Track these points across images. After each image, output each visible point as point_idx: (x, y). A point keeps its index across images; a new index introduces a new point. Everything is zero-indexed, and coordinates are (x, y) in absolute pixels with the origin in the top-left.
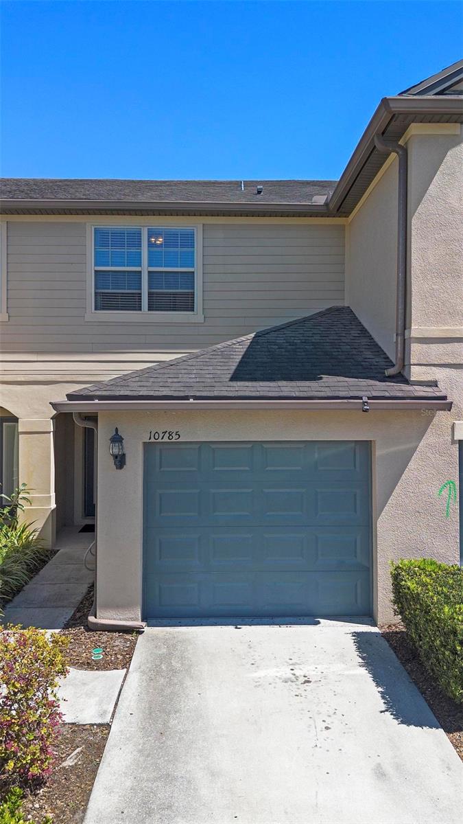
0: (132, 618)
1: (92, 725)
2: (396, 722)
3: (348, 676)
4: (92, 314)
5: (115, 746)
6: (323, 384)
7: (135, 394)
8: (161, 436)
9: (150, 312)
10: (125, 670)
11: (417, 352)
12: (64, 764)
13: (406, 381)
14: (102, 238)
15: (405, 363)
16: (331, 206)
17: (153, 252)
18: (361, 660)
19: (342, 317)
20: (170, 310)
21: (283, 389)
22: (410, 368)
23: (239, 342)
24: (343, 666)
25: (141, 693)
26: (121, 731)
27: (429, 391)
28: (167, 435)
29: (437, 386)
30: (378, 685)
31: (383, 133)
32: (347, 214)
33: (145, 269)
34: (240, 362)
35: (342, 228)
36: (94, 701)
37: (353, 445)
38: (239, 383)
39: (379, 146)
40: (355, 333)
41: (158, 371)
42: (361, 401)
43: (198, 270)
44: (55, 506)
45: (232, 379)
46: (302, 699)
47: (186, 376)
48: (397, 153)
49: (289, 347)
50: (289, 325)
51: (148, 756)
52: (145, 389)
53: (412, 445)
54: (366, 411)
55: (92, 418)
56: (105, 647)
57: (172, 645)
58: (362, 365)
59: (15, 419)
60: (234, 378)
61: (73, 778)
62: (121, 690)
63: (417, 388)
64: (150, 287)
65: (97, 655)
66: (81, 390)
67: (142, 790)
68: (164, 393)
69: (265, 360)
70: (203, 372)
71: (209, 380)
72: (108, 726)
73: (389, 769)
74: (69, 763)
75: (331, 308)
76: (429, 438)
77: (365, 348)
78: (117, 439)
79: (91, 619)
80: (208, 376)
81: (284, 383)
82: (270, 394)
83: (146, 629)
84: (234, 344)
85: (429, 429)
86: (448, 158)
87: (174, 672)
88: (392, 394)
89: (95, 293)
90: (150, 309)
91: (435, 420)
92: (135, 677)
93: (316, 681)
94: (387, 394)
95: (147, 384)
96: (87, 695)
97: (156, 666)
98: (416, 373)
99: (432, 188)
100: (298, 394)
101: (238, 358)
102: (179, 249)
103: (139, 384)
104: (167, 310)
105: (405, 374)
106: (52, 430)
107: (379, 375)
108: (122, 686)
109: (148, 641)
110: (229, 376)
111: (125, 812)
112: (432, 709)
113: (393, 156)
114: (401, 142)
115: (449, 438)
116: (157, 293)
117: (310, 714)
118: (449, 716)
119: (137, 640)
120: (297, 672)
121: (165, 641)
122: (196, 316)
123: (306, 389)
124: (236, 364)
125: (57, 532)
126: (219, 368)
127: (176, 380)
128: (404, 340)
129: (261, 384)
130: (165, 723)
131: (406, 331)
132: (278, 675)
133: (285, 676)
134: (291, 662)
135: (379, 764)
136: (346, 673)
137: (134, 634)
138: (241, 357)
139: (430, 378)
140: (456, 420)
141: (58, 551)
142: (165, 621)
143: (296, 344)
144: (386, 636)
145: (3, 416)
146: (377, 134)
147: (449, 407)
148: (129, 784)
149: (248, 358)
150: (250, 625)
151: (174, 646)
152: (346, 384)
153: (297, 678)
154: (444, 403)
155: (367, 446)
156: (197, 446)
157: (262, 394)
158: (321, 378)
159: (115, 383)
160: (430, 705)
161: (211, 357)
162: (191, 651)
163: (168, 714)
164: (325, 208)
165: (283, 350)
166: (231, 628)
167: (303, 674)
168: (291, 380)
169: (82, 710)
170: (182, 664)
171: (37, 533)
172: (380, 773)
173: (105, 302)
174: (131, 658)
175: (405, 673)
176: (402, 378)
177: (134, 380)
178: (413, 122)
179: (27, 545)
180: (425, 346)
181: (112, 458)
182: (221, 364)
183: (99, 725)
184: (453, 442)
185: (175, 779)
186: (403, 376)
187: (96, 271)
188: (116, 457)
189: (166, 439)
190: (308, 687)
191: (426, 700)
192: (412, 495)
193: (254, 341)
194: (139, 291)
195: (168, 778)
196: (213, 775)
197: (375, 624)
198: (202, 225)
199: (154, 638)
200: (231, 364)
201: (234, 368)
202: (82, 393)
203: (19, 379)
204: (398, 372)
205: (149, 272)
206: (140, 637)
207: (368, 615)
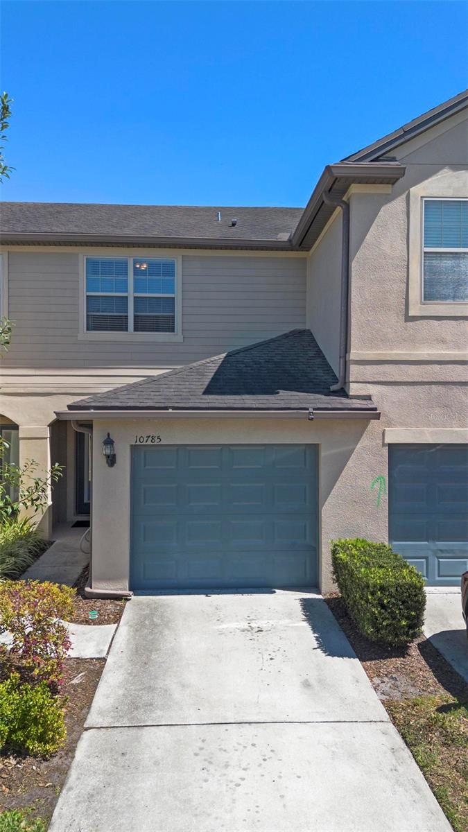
0: (122, 588)
1: (92, 659)
2: (324, 655)
3: (292, 627)
4: (84, 334)
5: (110, 670)
6: (279, 398)
7: (124, 405)
8: (145, 439)
9: (136, 333)
10: (117, 624)
11: (354, 371)
12: (73, 682)
13: (347, 396)
14: (93, 266)
15: (346, 381)
16: (294, 242)
17: (138, 279)
18: (304, 617)
19: (303, 339)
20: (154, 331)
21: (246, 401)
22: (349, 385)
23: (212, 361)
24: (289, 621)
25: (129, 639)
26: (114, 662)
27: (364, 404)
28: (150, 439)
29: (371, 400)
30: (314, 632)
31: (329, 191)
32: (308, 249)
33: (131, 294)
34: (213, 379)
35: (304, 261)
36: (92, 644)
37: (304, 447)
38: (210, 397)
39: (326, 201)
40: (311, 354)
41: (143, 386)
42: (308, 411)
43: (178, 296)
44: (51, 503)
45: (205, 393)
46: (255, 642)
47: (166, 390)
48: (342, 207)
49: (255, 366)
50: (255, 347)
51: (135, 676)
52: (132, 401)
53: (351, 447)
54: (312, 419)
55: (89, 425)
56: (100, 610)
57: (154, 609)
58: (312, 382)
59: (15, 427)
60: (207, 392)
61: (80, 690)
62: (113, 637)
63: (354, 401)
64: (136, 310)
65: (93, 615)
66: (79, 402)
67: (131, 695)
68: (148, 405)
69: (233, 377)
70: (181, 387)
71: (184, 394)
72: (104, 660)
73: (313, 682)
74: (76, 681)
75: (293, 331)
76: (364, 442)
77: (318, 368)
78: (109, 442)
79: (87, 589)
80: (184, 390)
81: (247, 396)
82: (235, 406)
83: (133, 597)
84: (208, 363)
85: (364, 435)
86: (381, 213)
87: (156, 625)
88: (334, 406)
89: (87, 316)
90: (136, 329)
91: (370, 426)
92: (124, 629)
93: (266, 631)
94: (329, 406)
95: (134, 397)
96: (87, 640)
97: (141, 622)
98: (354, 389)
99: (369, 237)
100: (257, 406)
101: (211, 375)
102: (161, 277)
103: (127, 396)
104: (151, 331)
105: (346, 390)
106: (49, 436)
107: (325, 390)
108: (114, 635)
109: (134, 605)
110: (203, 390)
111: (119, 708)
112: (353, 647)
113: (339, 209)
114: (345, 199)
115: (381, 442)
116: (141, 316)
117: (260, 651)
118: (365, 651)
119: (125, 605)
120: (253, 625)
121: (148, 605)
122: (176, 337)
123: (265, 402)
124: (209, 380)
125: (53, 527)
126: (194, 383)
127: (158, 394)
128: (346, 361)
129: (228, 397)
130: (148, 657)
131: (347, 354)
132: (238, 627)
133: (243, 627)
134: (248, 618)
135: (307, 680)
136: (291, 625)
137: (123, 601)
138: (213, 374)
139: (365, 394)
140: (386, 427)
141: (54, 542)
142: (148, 592)
143: (260, 363)
144: (327, 601)
145: (3, 423)
146: (325, 192)
147: (378, 417)
148: (121, 692)
149: (220, 375)
150: (218, 594)
151: (156, 609)
152: (297, 398)
153: (252, 629)
154: (374, 414)
155: (315, 448)
156: (175, 448)
157: (228, 405)
158: (278, 393)
159: (107, 395)
160: (352, 645)
161: (188, 374)
162: (169, 612)
163: (151, 651)
164: (288, 244)
165: (249, 368)
166: (203, 597)
167: (257, 626)
168: (253, 394)
169: (84, 650)
170: (162, 620)
171: (36, 526)
172: (307, 684)
173: (95, 324)
174: (120, 617)
175: (338, 625)
176: (343, 393)
177: (122, 393)
178: (353, 183)
179: (29, 535)
180: (362, 367)
181: (105, 457)
182: (197, 380)
183: (98, 659)
184: (384, 445)
185: (155, 689)
186: (345, 391)
187: (87, 296)
188: (108, 457)
189: (149, 442)
190: (260, 634)
191: (349, 641)
192: (350, 488)
193: (225, 361)
194: (125, 314)
195: (151, 689)
196: (183, 686)
197: (319, 593)
198: (181, 257)
199: (139, 604)
200: (204, 380)
201: (207, 383)
202: (80, 404)
203: (19, 391)
204: (341, 387)
205: (135, 297)
206: (128, 603)
207: (315, 587)
